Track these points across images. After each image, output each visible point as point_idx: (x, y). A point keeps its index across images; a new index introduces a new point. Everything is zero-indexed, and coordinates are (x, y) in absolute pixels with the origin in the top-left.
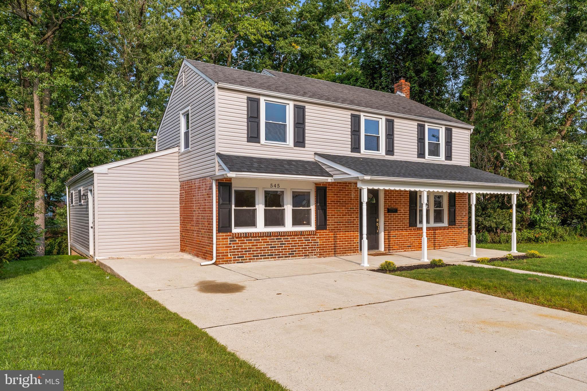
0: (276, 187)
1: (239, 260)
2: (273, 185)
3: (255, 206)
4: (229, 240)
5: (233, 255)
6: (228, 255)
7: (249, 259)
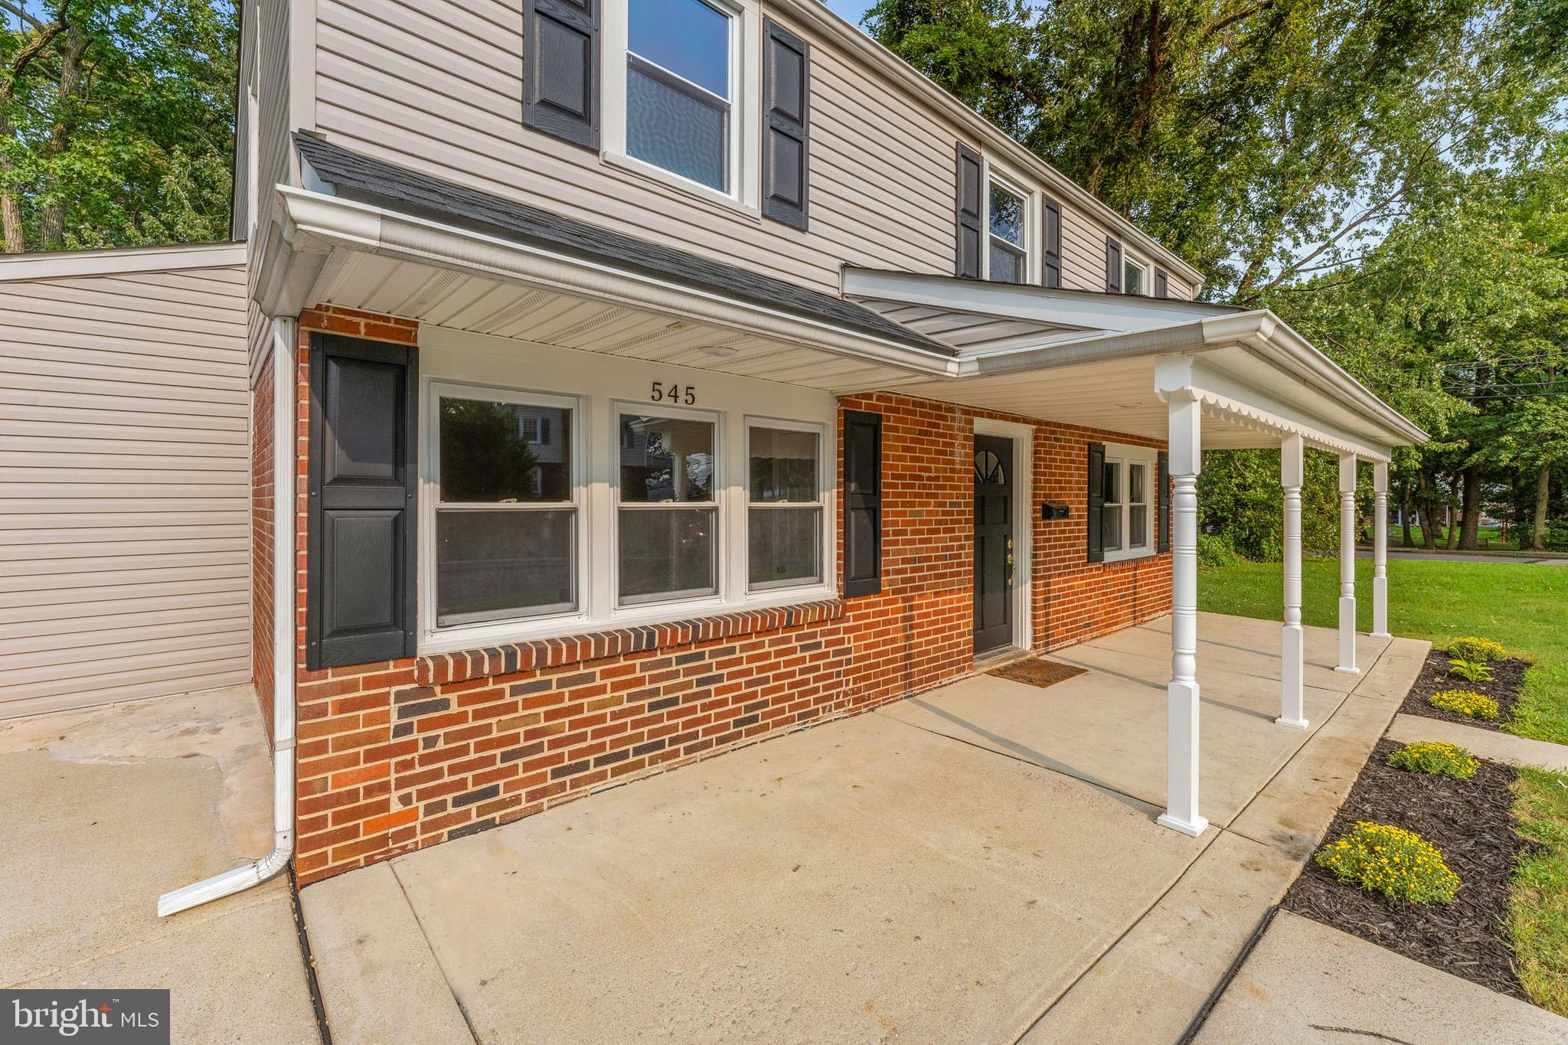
0: (681, 402)
1: (467, 815)
2: (665, 389)
3: (567, 496)
4: (393, 708)
5: (422, 795)
6: (384, 806)
7: (532, 796)
